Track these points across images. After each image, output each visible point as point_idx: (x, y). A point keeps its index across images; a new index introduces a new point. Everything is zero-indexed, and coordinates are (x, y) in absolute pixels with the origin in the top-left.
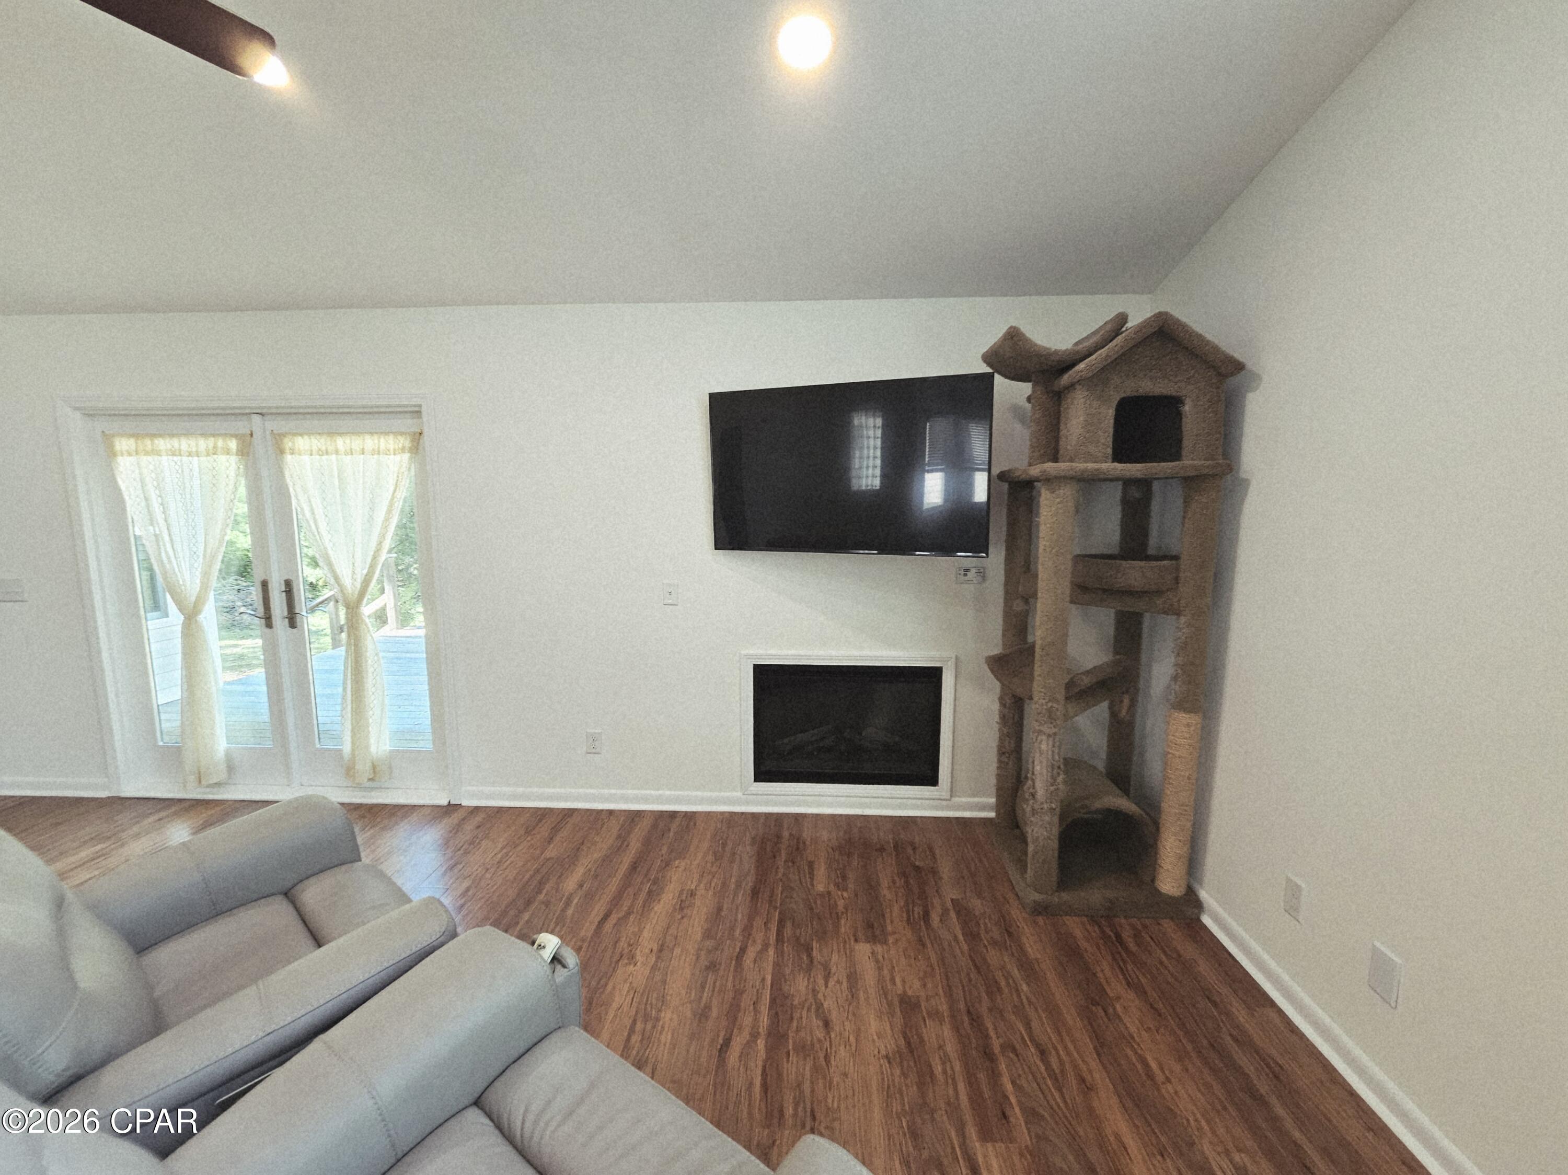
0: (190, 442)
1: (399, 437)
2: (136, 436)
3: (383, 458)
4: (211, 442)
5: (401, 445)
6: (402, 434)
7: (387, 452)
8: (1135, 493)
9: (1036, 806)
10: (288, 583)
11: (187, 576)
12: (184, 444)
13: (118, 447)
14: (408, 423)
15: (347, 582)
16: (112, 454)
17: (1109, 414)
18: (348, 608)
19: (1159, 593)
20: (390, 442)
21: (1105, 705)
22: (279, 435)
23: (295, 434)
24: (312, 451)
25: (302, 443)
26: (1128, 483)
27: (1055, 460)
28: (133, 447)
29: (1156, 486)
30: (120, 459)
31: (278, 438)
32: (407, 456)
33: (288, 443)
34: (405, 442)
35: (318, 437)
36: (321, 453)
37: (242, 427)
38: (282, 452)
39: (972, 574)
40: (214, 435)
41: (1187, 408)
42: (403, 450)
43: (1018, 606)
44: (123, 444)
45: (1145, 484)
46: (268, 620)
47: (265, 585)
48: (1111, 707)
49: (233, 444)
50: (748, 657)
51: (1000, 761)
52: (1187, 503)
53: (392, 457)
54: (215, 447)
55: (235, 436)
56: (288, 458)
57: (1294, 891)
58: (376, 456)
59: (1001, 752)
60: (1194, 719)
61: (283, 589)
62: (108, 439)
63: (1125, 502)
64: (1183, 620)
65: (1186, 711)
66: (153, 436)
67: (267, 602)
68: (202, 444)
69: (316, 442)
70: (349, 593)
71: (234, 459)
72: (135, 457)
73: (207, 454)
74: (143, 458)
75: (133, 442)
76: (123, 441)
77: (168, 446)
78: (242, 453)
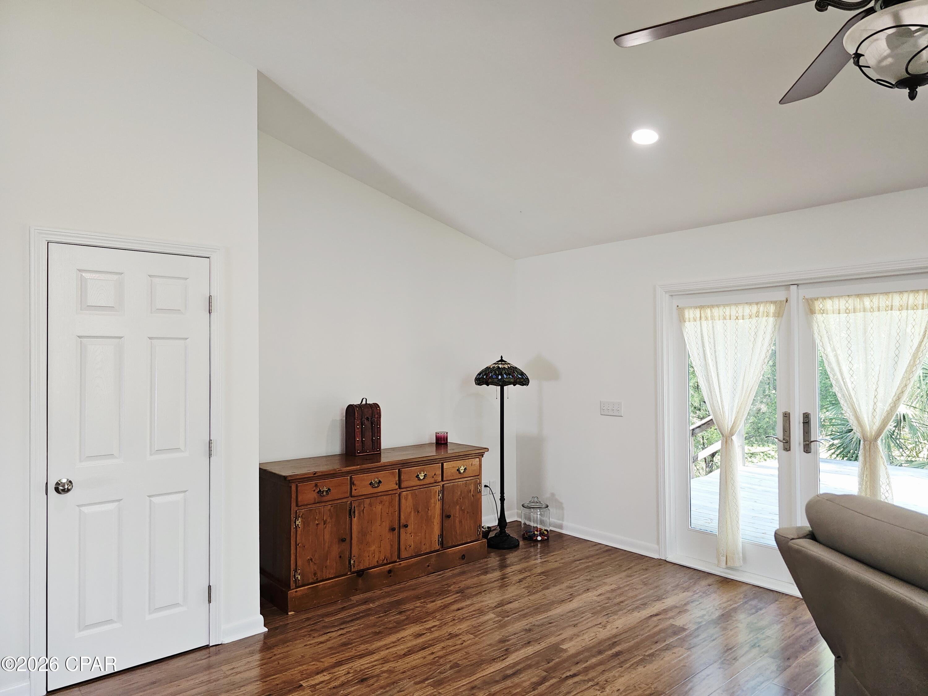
0: (737, 309)
2: (701, 307)
4: (754, 308)
10: (806, 416)
11: (726, 408)
12: (733, 311)
13: (687, 316)
16: (682, 319)
22: (811, 299)
23: (826, 298)
24: (839, 310)
25: (829, 304)
28: (698, 316)
30: (687, 324)
31: (810, 301)
33: (818, 305)
35: (847, 298)
36: (848, 311)
37: (780, 295)
38: (812, 312)
40: (757, 304)
44: (689, 314)
46: (787, 445)
47: (787, 416)
49: (772, 308)
54: (758, 312)
55: (775, 303)
56: (819, 317)
58: (903, 312)
61: (802, 420)
62: (680, 310)
66: (712, 306)
67: (787, 430)
68: (747, 310)
69: (841, 303)
70: (868, 428)
71: (771, 320)
72: (698, 322)
73: (750, 317)
74: (704, 323)
75: (698, 312)
76: (691, 311)
77: (721, 313)
78: (778, 314)
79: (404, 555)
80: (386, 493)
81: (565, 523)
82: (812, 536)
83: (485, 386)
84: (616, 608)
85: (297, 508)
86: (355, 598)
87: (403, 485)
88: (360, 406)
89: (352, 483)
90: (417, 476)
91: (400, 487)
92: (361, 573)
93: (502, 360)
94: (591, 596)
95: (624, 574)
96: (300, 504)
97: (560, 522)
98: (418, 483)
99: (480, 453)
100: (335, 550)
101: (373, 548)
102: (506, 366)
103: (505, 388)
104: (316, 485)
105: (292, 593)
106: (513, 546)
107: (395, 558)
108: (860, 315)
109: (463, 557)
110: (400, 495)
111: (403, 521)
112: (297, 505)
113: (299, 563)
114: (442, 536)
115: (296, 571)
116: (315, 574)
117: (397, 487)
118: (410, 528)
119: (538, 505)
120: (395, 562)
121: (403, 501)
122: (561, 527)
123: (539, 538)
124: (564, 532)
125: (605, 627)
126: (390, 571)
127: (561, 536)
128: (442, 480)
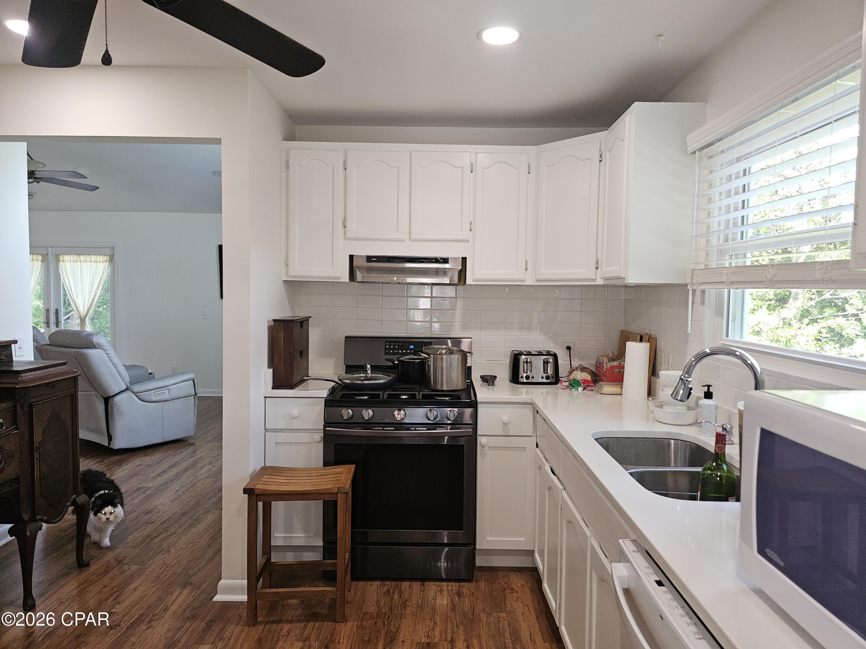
1: (105, 257)
3: (98, 264)
5: (105, 260)
6: (106, 255)
7: (100, 262)
10: (57, 310)
14: (109, 252)
15: (81, 310)
18: (81, 320)
20: (101, 258)
22: (58, 255)
23: (64, 254)
24: (70, 260)
25: (66, 258)
32: (108, 263)
33: (61, 258)
34: (107, 258)
35: (74, 256)
36: (74, 261)
37: (44, 251)
38: (59, 261)
42: (106, 261)
46: (48, 324)
47: (48, 311)
49: (40, 258)
53: (102, 264)
54: (33, 259)
55: (41, 255)
56: (61, 263)
58: (95, 263)
61: (55, 312)
67: (48, 318)
69: (71, 257)
70: (82, 314)
71: (40, 263)
78: (43, 261)
108: (79, 263)
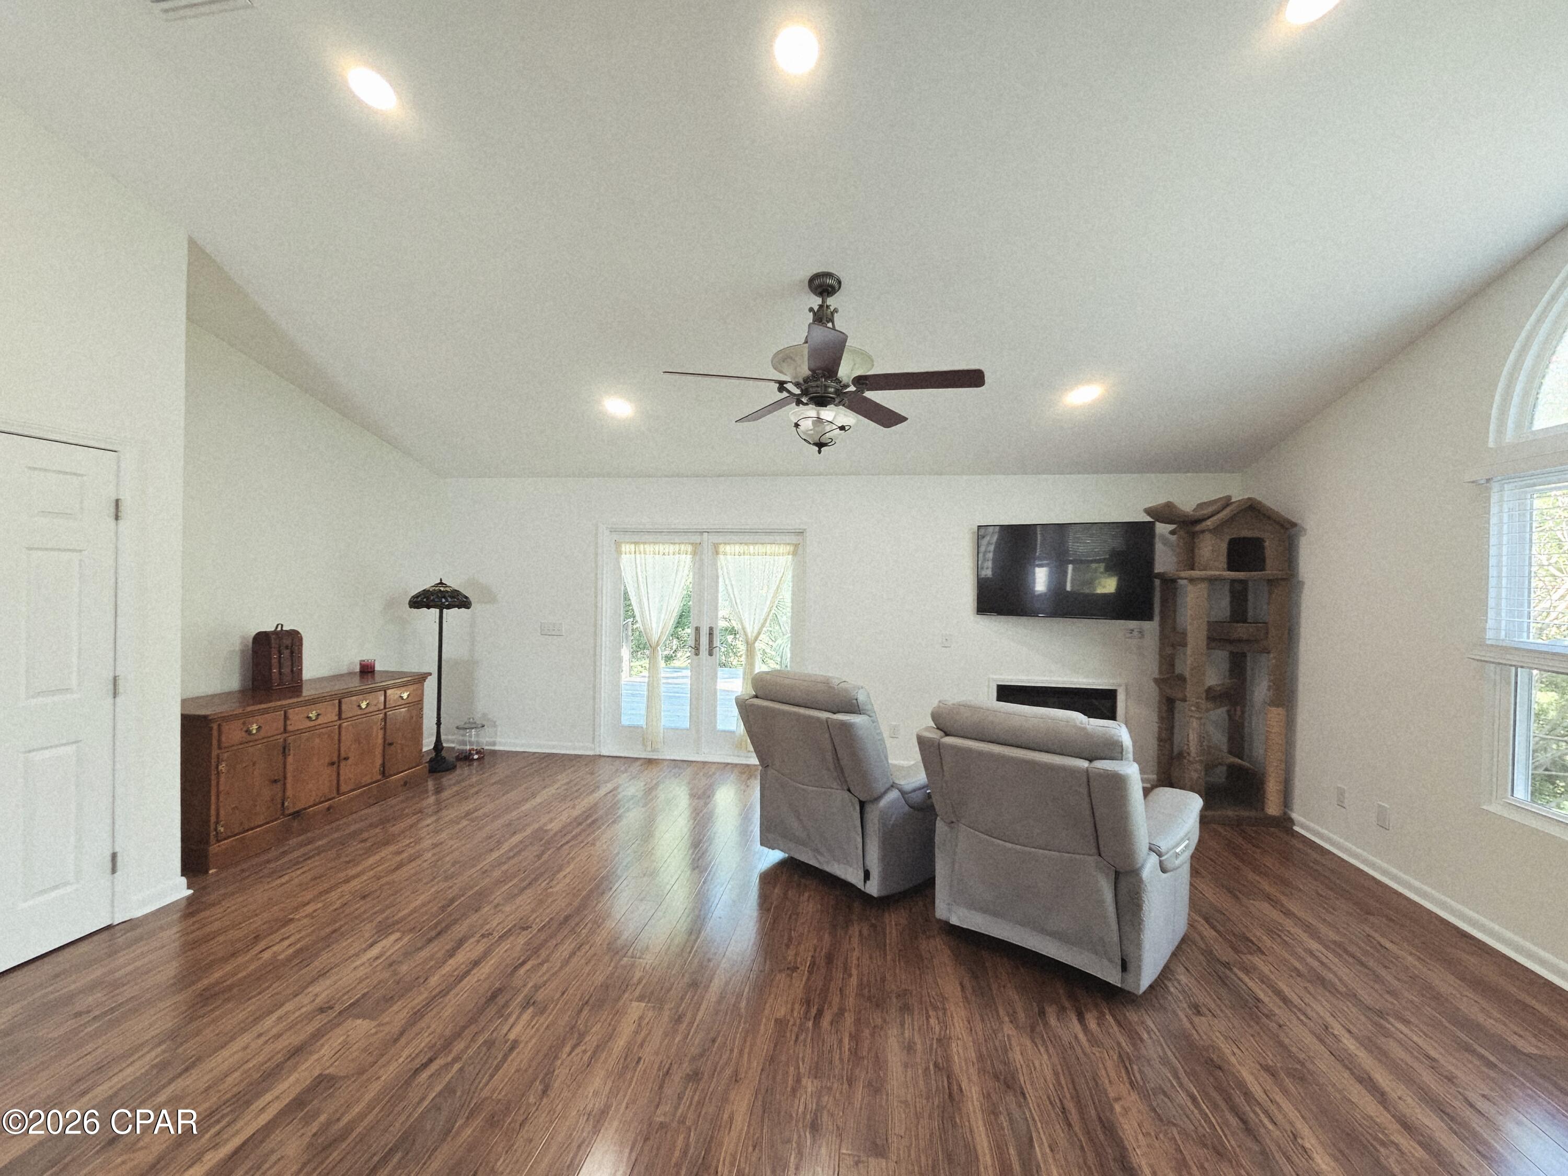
0: (664, 547)
1: (788, 546)
2: (636, 543)
3: (776, 558)
4: (677, 547)
5: (788, 551)
6: (790, 544)
7: (779, 555)
8: (1238, 587)
9: (1191, 759)
10: (711, 629)
11: (654, 626)
12: (661, 548)
13: (623, 549)
14: (794, 539)
15: (749, 631)
16: (619, 552)
17: (1224, 546)
18: (747, 644)
19: (1257, 641)
20: (781, 549)
21: (1224, 709)
22: (717, 544)
23: (727, 544)
25: (730, 548)
26: (1233, 581)
27: (1193, 569)
28: (633, 550)
29: (1250, 584)
30: (623, 555)
31: (716, 546)
32: (790, 556)
33: (722, 548)
34: (790, 548)
35: (740, 545)
36: (740, 554)
37: (696, 538)
38: (718, 553)
39: (1135, 633)
40: (679, 544)
41: (1267, 544)
42: (789, 553)
43: (1169, 651)
44: (625, 548)
45: (1243, 582)
46: (697, 650)
47: (697, 629)
48: (1228, 711)
49: (690, 549)
50: (994, 680)
51: (1159, 745)
52: (1270, 593)
53: (782, 557)
55: (691, 544)
56: (721, 557)
57: (1341, 793)
58: (771, 556)
59: (1160, 740)
60: (1280, 710)
61: (708, 631)
62: (618, 544)
63: (1232, 592)
64: (1272, 656)
65: (1278, 706)
66: (645, 543)
67: (697, 640)
68: (672, 548)
69: (737, 548)
70: (749, 635)
71: (689, 557)
72: (633, 555)
73: (674, 554)
74: (638, 556)
75: (633, 546)
76: (628, 546)
77: (652, 549)
78: (694, 553)
79: (344, 788)
80: (326, 725)
81: (498, 740)
82: (756, 697)
83: (425, 609)
84: (576, 794)
85: (219, 751)
86: (293, 842)
87: (343, 716)
88: (275, 632)
89: (286, 718)
90: (359, 706)
91: (340, 718)
92: (297, 814)
93: (441, 583)
94: (551, 790)
95: (569, 771)
96: (223, 745)
97: (492, 740)
98: (359, 712)
99: (422, 678)
100: (267, 793)
101: (310, 786)
102: (448, 589)
103: (445, 610)
104: (244, 723)
105: (214, 848)
106: (451, 768)
107: (335, 794)
108: (747, 557)
109: (405, 784)
110: (340, 726)
111: (343, 755)
112: (220, 748)
113: (222, 812)
114: (383, 765)
115: (217, 823)
116: (241, 824)
117: (337, 718)
118: (349, 762)
119: (473, 726)
120: (334, 798)
121: (343, 733)
122: (494, 744)
123: (476, 757)
124: (497, 748)
125: (574, 807)
126: (329, 809)
127: (494, 753)
128: (385, 708)
